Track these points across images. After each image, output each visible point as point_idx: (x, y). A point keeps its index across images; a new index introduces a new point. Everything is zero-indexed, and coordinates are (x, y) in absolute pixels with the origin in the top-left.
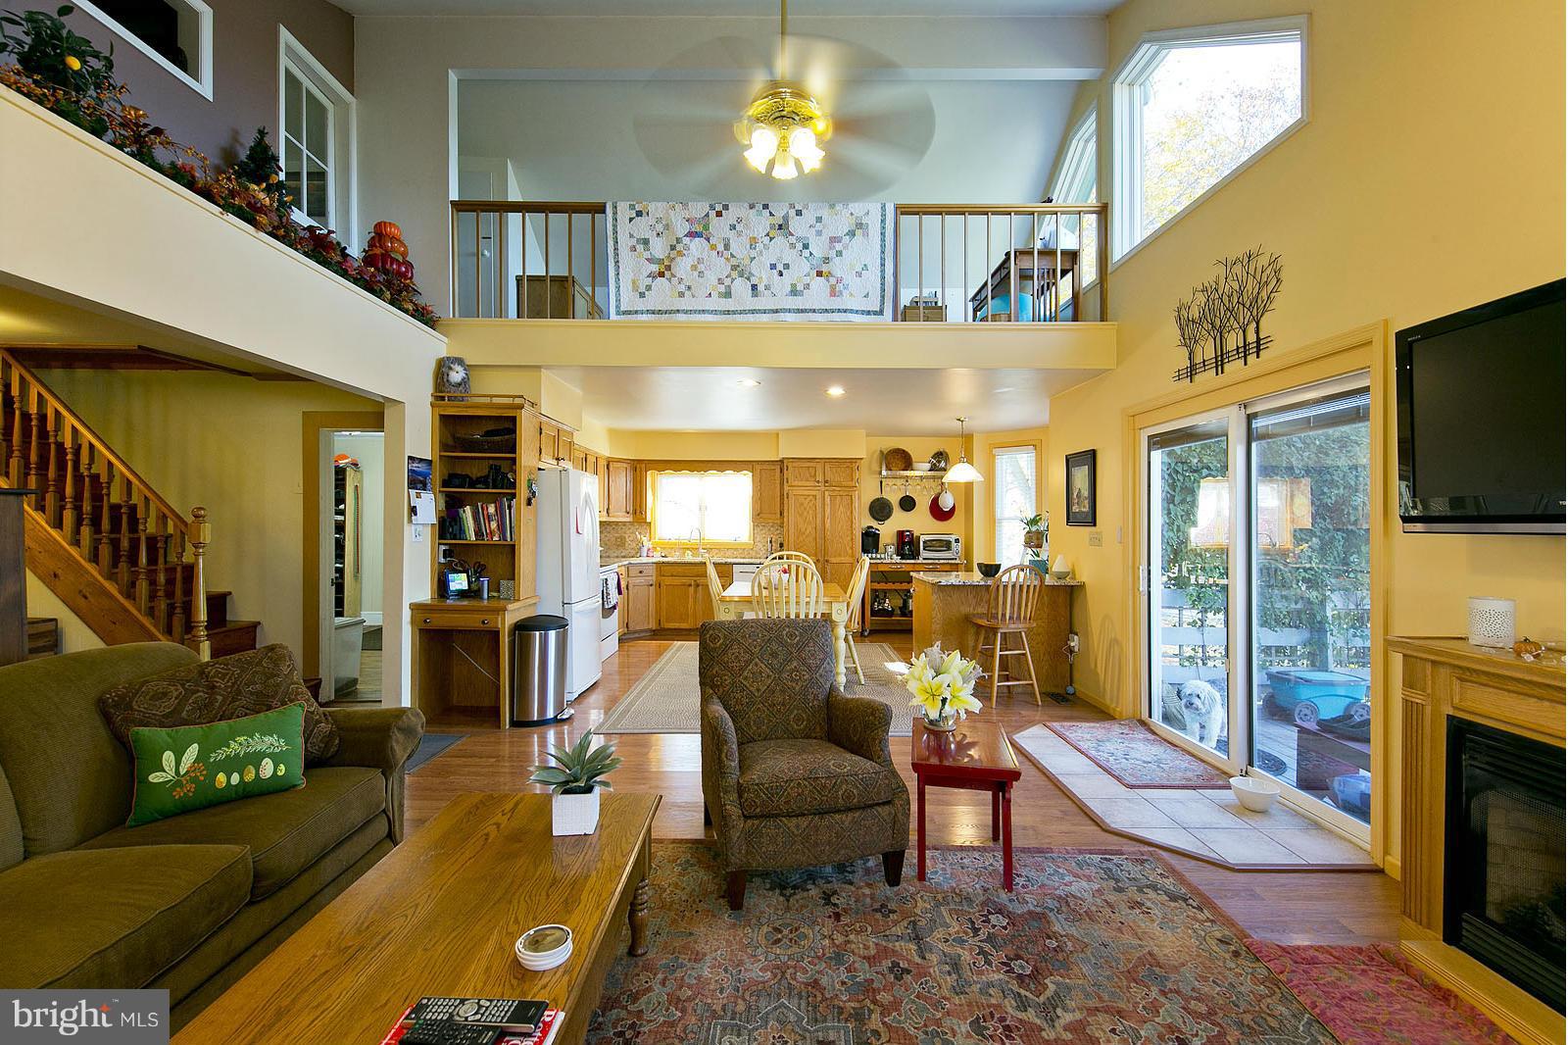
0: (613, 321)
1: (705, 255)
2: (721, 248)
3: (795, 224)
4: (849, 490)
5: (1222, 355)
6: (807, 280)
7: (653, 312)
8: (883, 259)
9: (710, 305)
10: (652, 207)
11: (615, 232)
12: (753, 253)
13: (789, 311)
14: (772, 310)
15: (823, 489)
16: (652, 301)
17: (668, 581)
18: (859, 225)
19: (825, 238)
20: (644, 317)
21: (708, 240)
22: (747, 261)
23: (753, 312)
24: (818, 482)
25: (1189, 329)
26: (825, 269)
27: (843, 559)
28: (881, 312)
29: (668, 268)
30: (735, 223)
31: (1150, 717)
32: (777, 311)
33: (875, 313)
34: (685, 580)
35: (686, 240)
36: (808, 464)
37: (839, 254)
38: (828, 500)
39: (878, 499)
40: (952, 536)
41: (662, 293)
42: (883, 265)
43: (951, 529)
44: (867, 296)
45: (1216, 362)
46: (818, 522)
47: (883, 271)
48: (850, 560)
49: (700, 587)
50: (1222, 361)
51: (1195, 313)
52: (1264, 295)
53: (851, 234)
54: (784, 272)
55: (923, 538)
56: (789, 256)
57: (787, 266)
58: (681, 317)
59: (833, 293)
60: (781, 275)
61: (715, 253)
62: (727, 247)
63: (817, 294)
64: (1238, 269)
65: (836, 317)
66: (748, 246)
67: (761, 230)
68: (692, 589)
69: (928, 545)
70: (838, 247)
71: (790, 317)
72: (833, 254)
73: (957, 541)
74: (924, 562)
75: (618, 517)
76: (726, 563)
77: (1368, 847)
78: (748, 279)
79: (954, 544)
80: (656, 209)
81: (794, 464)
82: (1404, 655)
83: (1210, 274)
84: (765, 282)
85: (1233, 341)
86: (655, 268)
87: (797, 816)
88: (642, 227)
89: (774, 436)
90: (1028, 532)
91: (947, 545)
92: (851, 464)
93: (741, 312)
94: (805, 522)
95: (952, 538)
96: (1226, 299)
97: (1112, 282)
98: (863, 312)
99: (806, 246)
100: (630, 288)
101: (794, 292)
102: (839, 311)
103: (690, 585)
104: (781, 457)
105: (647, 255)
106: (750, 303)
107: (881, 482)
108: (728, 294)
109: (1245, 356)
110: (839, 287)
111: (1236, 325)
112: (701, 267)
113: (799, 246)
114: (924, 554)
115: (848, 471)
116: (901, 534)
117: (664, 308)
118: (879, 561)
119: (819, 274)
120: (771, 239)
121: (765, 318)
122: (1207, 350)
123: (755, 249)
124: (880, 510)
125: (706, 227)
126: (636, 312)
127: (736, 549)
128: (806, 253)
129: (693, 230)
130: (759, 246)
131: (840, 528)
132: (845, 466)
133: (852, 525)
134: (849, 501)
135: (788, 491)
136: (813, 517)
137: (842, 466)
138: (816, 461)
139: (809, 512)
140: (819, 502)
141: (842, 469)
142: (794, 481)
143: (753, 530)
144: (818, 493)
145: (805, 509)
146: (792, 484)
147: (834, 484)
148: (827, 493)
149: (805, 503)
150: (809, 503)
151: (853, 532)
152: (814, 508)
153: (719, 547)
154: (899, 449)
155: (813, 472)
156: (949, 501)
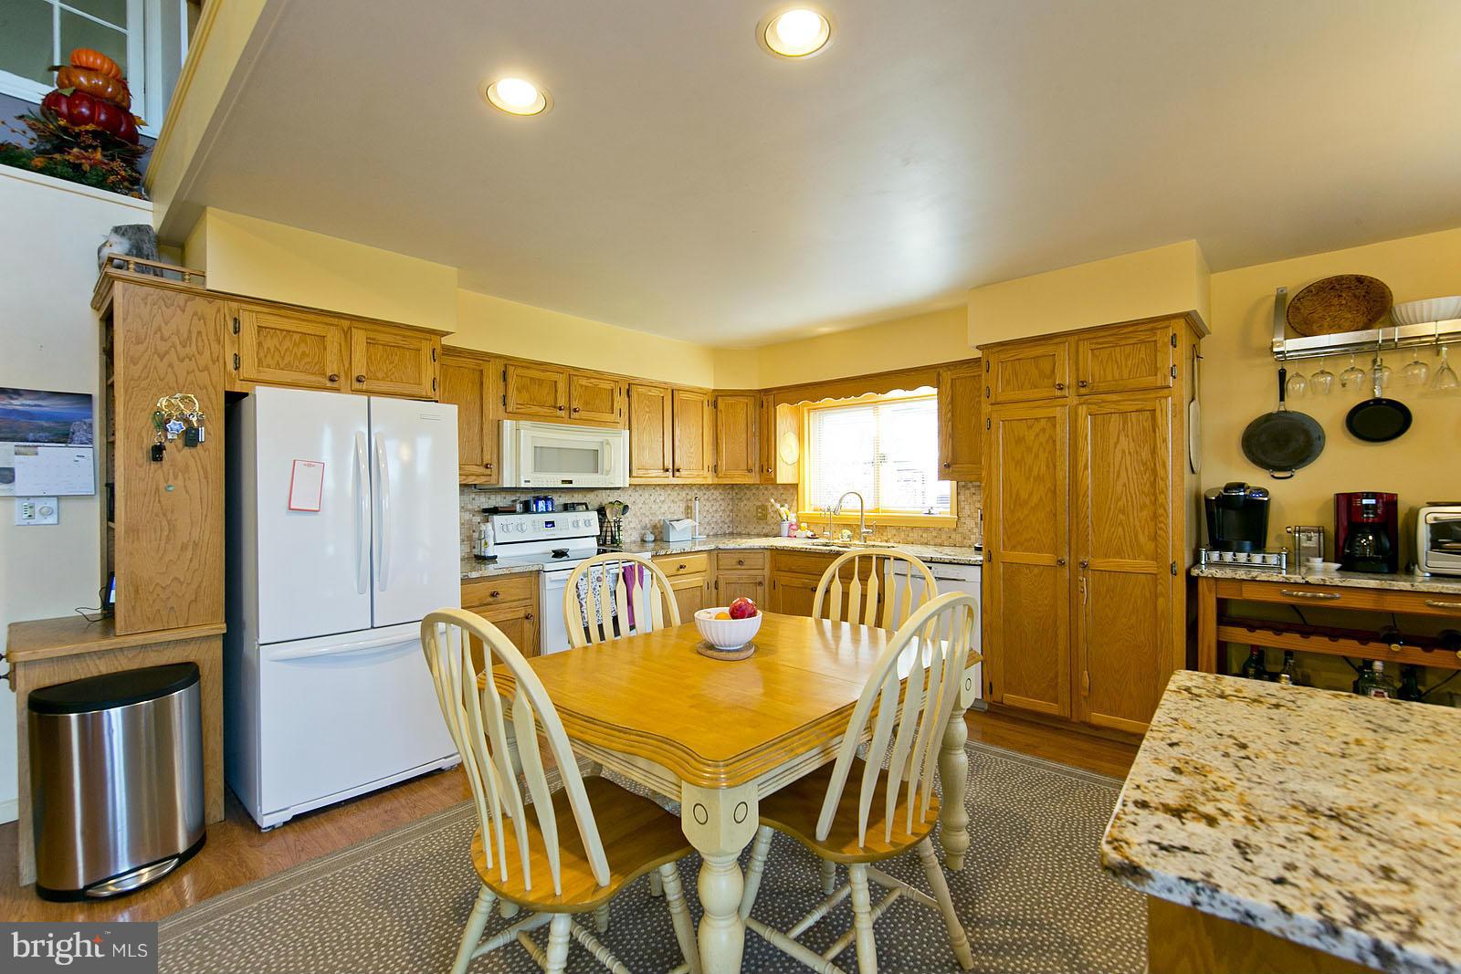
15: (1073, 400)
17: (785, 578)
24: (1061, 387)
27: (1129, 563)
36: (1038, 353)
38: (1087, 424)
39: (1268, 417)
46: (1060, 475)
48: (1151, 566)
55: (1429, 517)
69: (1444, 531)
75: (732, 477)
81: (1003, 356)
94: (1028, 479)
107: (1282, 374)
114: (1435, 561)
115: (1143, 354)
116: (1346, 503)
118: (1241, 574)
124: (1279, 442)
127: (926, 529)
131: (1119, 488)
132: (1132, 341)
133: (1153, 484)
134: (1147, 424)
135: (990, 414)
136: (1047, 466)
137: (1123, 342)
138: (1055, 341)
139: (1037, 456)
140: (1063, 433)
141: (1128, 349)
142: (1003, 391)
143: (958, 494)
144: (1060, 413)
145: (1029, 449)
146: (998, 400)
147: (1103, 387)
148: (1083, 410)
149: (1030, 436)
150: (1037, 435)
151: (1161, 498)
152: (1050, 446)
153: (898, 525)
154: (1339, 281)
155: (1047, 369)
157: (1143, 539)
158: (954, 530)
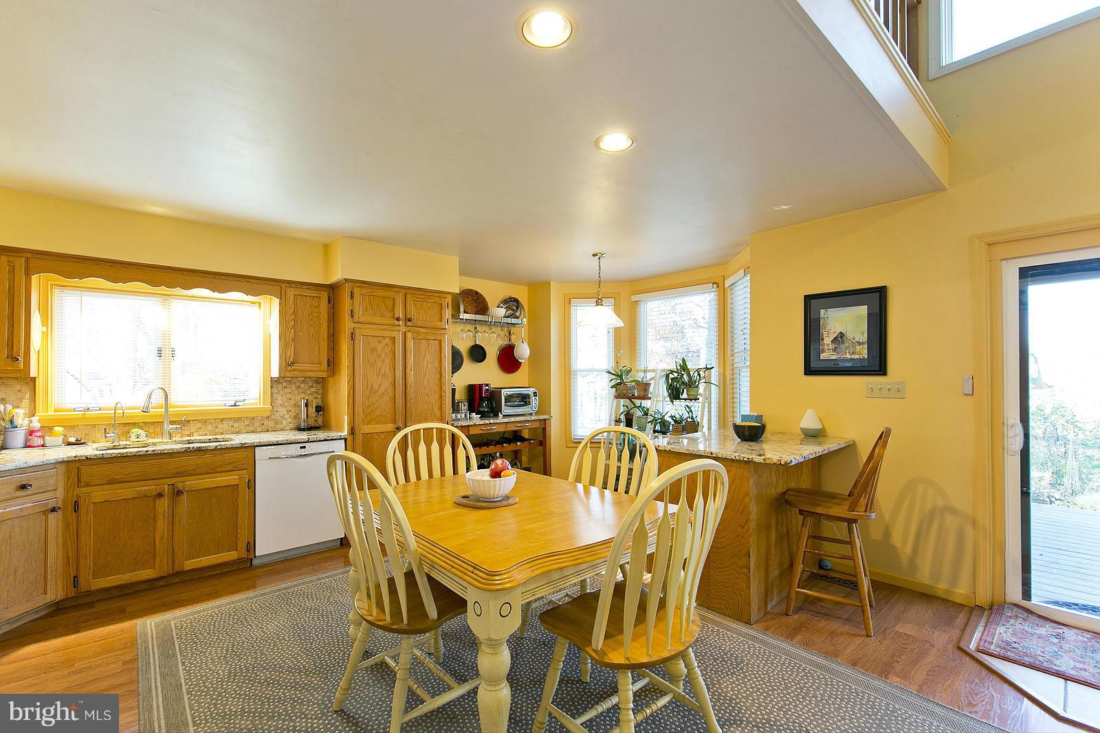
4: (436, 333)
15: (403, 329)
17: (100, 494)
24: (398, 319)
34: (149, 488)
36: (383, 293)
38: (410, 343)
39: (455, 348)
40: (531, 389)
43: (524, 381)
46: (397, 374)
49: (185, 497)
55: (504, 393)
68: (163, 504)
69: (509, 398)
73: (534, 395)
74: (506, 420)
76: (241, 447)
79: (532, 399)
89: (325, 246)
91: (526, 400)
92: (436, 299)
94: (378, 376)
95: (531, 391)
103: (160, 495)
104: (336, 276)
114: (506, 410)
115: (436, 309)
118: (466, 424)
127: (238, 419)
131: (426, 381)
132: (432, 301)
133: (441, 379)
134: (438, 347)
135: (354, 329)
136: (390, 368)
137: (428, 300)
138: (394, 289)
139: (384, 361)
140: (399, 347)
141: (429, 305)
142: (363, 315)
143: (271, 387)
144: (399, 337)
145: (379, 356)
146: (360, 320)
147: (419, 323)
148: (409, 335)
149: (379, 349)
150: (384, 348)
151: (443, 387)
152: (391, 356)
153: (205, 419)
154: (471, 290)
155: (390, 307)
156: (523, 351)
157: (436, 409)
158: (268, 417)
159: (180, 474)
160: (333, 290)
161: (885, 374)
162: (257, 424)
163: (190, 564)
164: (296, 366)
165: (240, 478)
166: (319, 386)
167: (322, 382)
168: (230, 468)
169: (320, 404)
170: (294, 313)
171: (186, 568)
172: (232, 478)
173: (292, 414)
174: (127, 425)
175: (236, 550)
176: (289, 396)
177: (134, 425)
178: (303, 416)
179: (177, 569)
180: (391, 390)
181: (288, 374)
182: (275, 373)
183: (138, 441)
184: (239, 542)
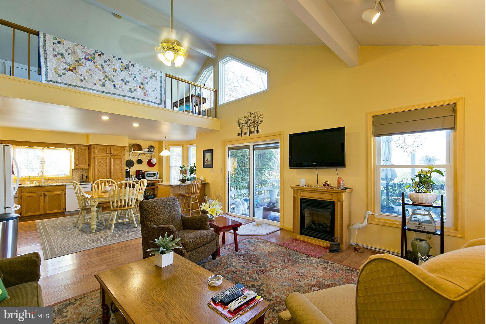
0: (43, 83)
1: (93, 68)
2: (100, 68)
3: (131, 68)
4: (121, 157)
5: (249, 132)
6: (135, 88)
7: (66, 84)
8: (161, 88)
9: (95, 87)
10: (66, 42)
11: (45, 46)
12: (114, 74)
13: (129, 97)
14: (122, 95)
15: (110, 156)
16: (65, 79)
17: (26, 195)
18: (154, 76)
19: (142, 76)
20: (61, 85)
21: (94, 63)
22: (112, 76)
23: (114, 94)
24: (108, 154)
25: (241, 125)
26: (142, 86)
28: (161, 104)
29: (75, 69)
30: (107, 61)
31: (229, 212)
32: (124, 96)
33: (159, 104)
34: (38, 194)
35: (84, 60)
36: (104, 147)
37: (147, 83)
38: (112, 160)
39: (129, 160)
40: (156, 172)
41: (70, 77)
42: (161, 90)
43: (155, 169)
44: (156, 98)
45: (248, 133)
46: (108, 168)
47: (161, 92)
49: (47, 196)
50: (249, 133)
51: (243, 122)
52: (259, 121)
53: (151, 78)
54: (127, 83)
55: (147, 173)
56: (129, 78)
57: (128, 82)
58: (81, 89)
59: (145, 95)
60: (126, 84)
61: (97, 69)
62: (103, 68)
63: (139, 93)
64: (253, 115)
65: (146, 102)
66: (112, 71)
67: (117, 66)
68: (42, 198)
69: (148, 175)
70: (147, 80)
71: (129, 99)
72: (145, 82)
73: (158, 173)
76: (62, 185)
77: (279, 226)
78: (112, 82)
79: (157, 174)
80: (68, 44)
81: (97, 147)
82: (293, 189)
83: (246, 115)
84: (119, 85)
85: (252, 129)
86: (68, 67)
87: (199, 247)
88: (60, 48)
90: (181, 170)
91: (154, 175)
92: (121, 148)
93: (109, 93)
94: (102, 168)
96: (250, 121)
97: (218, 109)
98: (155, 103)
99: (135, 77)
100: (53, 71)
101: (131, 91)
102: (147, 101)
103: (41, 196)
104: (90, 143)
105: (63, 60)
106: (112, 90)
107: (130, 154)
108: (103, 85)
109: (255, 133)
110: (147, 93)
111: (253, 126)
112: (91, 72)
113: (133, 76)
114: (147, 177)
115: (121, 150)
116: (137, 171)
117: (72, 84)
119: (140, 87)
120: (122, 71)
121: (119, 97)
122: (245, 130)
123: (115, 72)
124: (130, 164)
125: (94, 58)
126: (57, 82)
127: (63, 179)
128: (135, 79)
129: (87, 57)
130: (117, 72)
133: (122, 169)
134: (121, 161)
135: (94, 156)
136: (105, 166)
137: (118, 149)
138: (107, 146)
139: (103, 164)
140: (108, 161)
142: (97, 153)
143: (72, 171)
144: (108, 158)
147: (115, 155)
148: (112, 158)
149: (102, 161)
150: (103, 161)
151: (123, 171)
152: (106, 163)
153: (53, 179)
154: (137, 144)
155: (106, 150)
156: (154, 161)
157: (120, 177)
158: (71, 179)
159: (46, 191)
160: (90, 146)
161: (213, 168)
162: (68, 181)
163: (48, 212)
164: (79, 166)
165: (62, 193)
166: (87, 171)
167: (88, 170)
168: (59, 190)
169: (87, 176)
170: (78, 152)
171: (48, 213)
172: (60, 193)
173: (79, 178)
174: (33, 181)
175: (61, 209)
176: (78, 174)
177: (34, 180)
178: (81, 179)
179: (45, 213)
180: (106, 172)
181: (76, 168)
182: (73, 168)
183: (35, 184)
184: (62, 208)
